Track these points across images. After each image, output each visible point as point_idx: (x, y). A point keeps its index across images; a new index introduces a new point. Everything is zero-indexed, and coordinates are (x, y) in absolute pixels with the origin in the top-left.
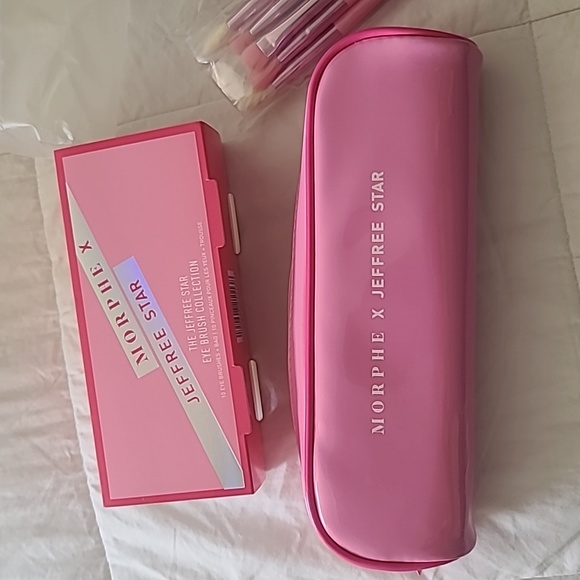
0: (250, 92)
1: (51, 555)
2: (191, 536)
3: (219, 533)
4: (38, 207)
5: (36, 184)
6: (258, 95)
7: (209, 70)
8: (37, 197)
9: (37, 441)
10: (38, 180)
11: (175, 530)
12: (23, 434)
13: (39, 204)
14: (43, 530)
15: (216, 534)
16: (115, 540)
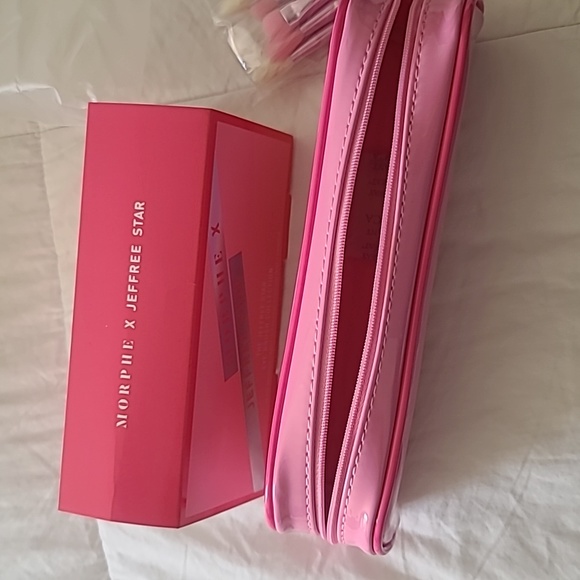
0: (266, 62)
1: (48, 569)
2: (204, 552)
3: (234, 550)
4: (44, 196)
5: (42, 171)
6: (276, 66)
7: (225, 32)
8: (42, 185)
9: (37, 448)
10: (45, 166)
11: (187, 546)
12: (22, 440)
13: (44, 192)
14: (40, 543)
15: (231, 551)
16: (120, 555)
